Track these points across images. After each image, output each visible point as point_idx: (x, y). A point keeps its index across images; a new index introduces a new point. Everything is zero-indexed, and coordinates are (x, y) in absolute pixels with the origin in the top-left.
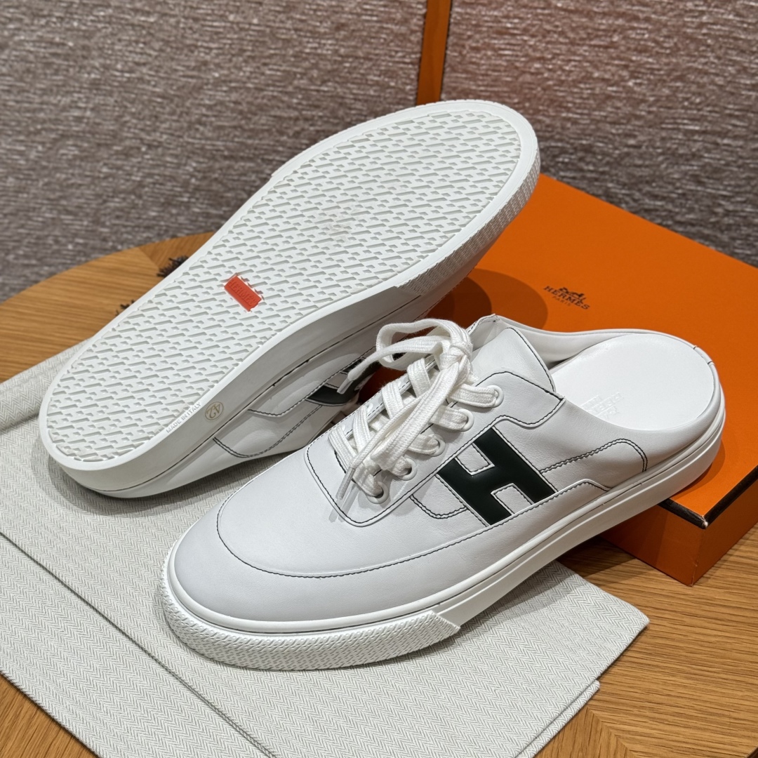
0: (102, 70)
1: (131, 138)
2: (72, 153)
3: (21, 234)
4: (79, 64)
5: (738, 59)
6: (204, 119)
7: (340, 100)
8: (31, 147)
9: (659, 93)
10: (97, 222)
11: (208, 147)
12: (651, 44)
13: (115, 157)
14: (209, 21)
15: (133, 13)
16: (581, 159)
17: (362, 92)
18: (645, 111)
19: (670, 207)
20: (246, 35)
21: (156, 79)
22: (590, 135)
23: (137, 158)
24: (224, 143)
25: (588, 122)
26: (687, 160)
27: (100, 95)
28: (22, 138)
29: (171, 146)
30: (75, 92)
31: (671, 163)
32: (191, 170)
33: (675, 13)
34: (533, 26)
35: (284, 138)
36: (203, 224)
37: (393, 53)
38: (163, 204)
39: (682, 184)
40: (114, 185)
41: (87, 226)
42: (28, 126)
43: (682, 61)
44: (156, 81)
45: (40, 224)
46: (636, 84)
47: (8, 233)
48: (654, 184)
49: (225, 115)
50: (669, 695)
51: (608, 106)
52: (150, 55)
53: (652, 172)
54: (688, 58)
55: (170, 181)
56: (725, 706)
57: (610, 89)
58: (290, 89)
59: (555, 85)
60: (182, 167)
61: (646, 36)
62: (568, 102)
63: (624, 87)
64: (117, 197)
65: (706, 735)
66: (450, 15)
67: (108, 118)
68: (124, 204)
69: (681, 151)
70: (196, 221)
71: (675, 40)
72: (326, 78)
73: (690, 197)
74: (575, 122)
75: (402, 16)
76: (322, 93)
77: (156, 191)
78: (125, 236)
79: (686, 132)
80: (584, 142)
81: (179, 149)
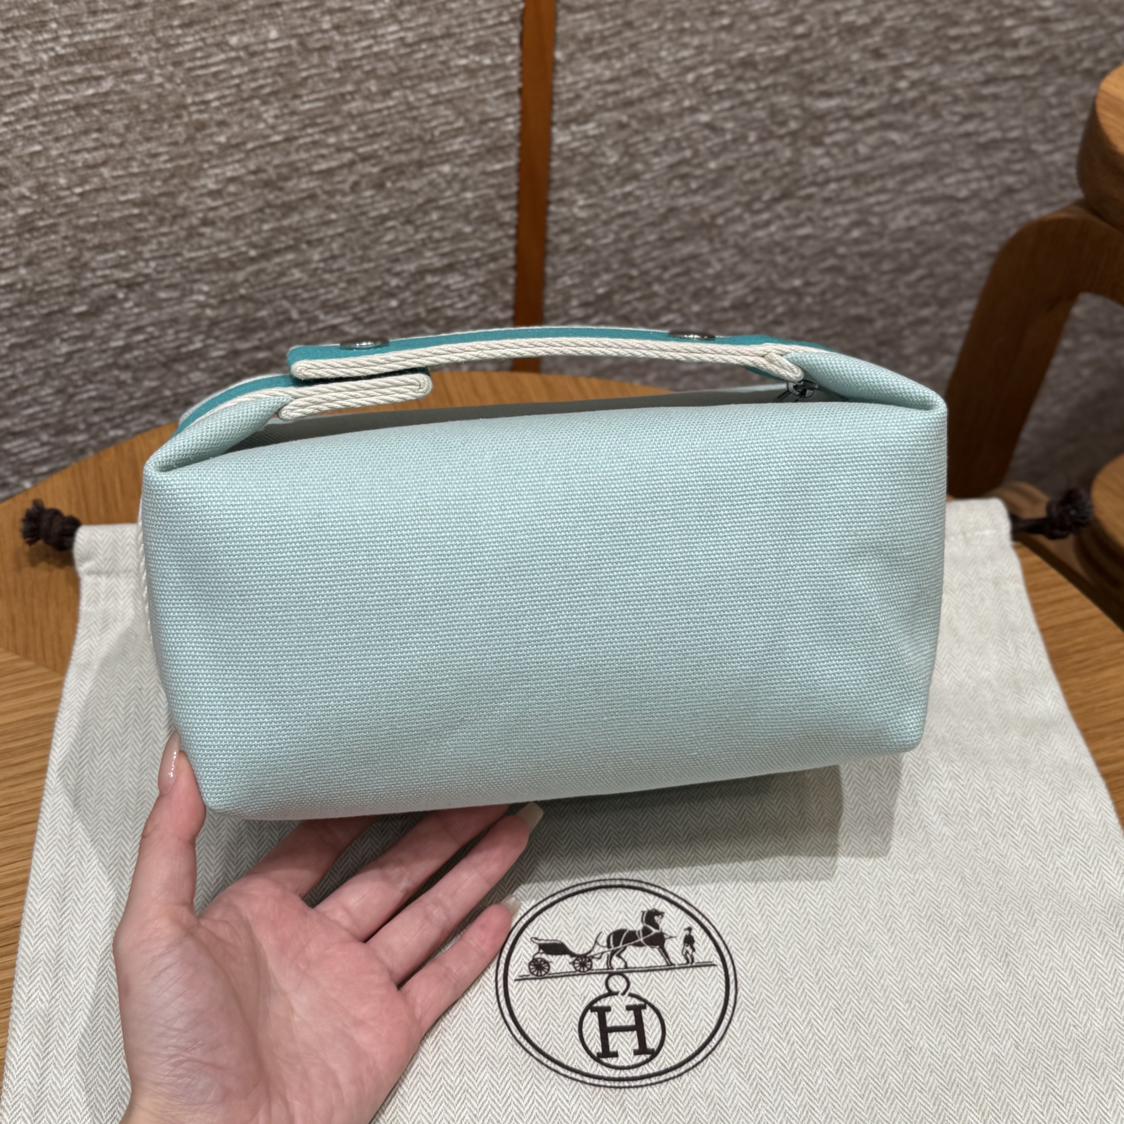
1: (99, 285)
2: (7, 344)
6: (212, 215)
7: (415, 113)
11: (223, 255)
14: (201, 59)
16: (739, 79)
17: (445, 89)
20: (261, 61)
21: (127, 180)
22: (749, 41)
24: (248, 240)
26: (868, 31)
27: (36, 238)
29: (166, 275)
31: (847, 43)
32: (201, 298)
35: (338, 198)
36: (231, 370)
37: (485, 16)
38: (165, 365)
44: (126, 184)
49: (244, 196)
52: (112, 146)
53: (824, 64)
55: (171, 327)
58: (337, 121)
60: (187, 299)
64: (91, 382)
69: (860, 22)
72: (389, 87)
73: (869, 80)
77: (151, 350)
80: (742, 54)
81: (178, 275)
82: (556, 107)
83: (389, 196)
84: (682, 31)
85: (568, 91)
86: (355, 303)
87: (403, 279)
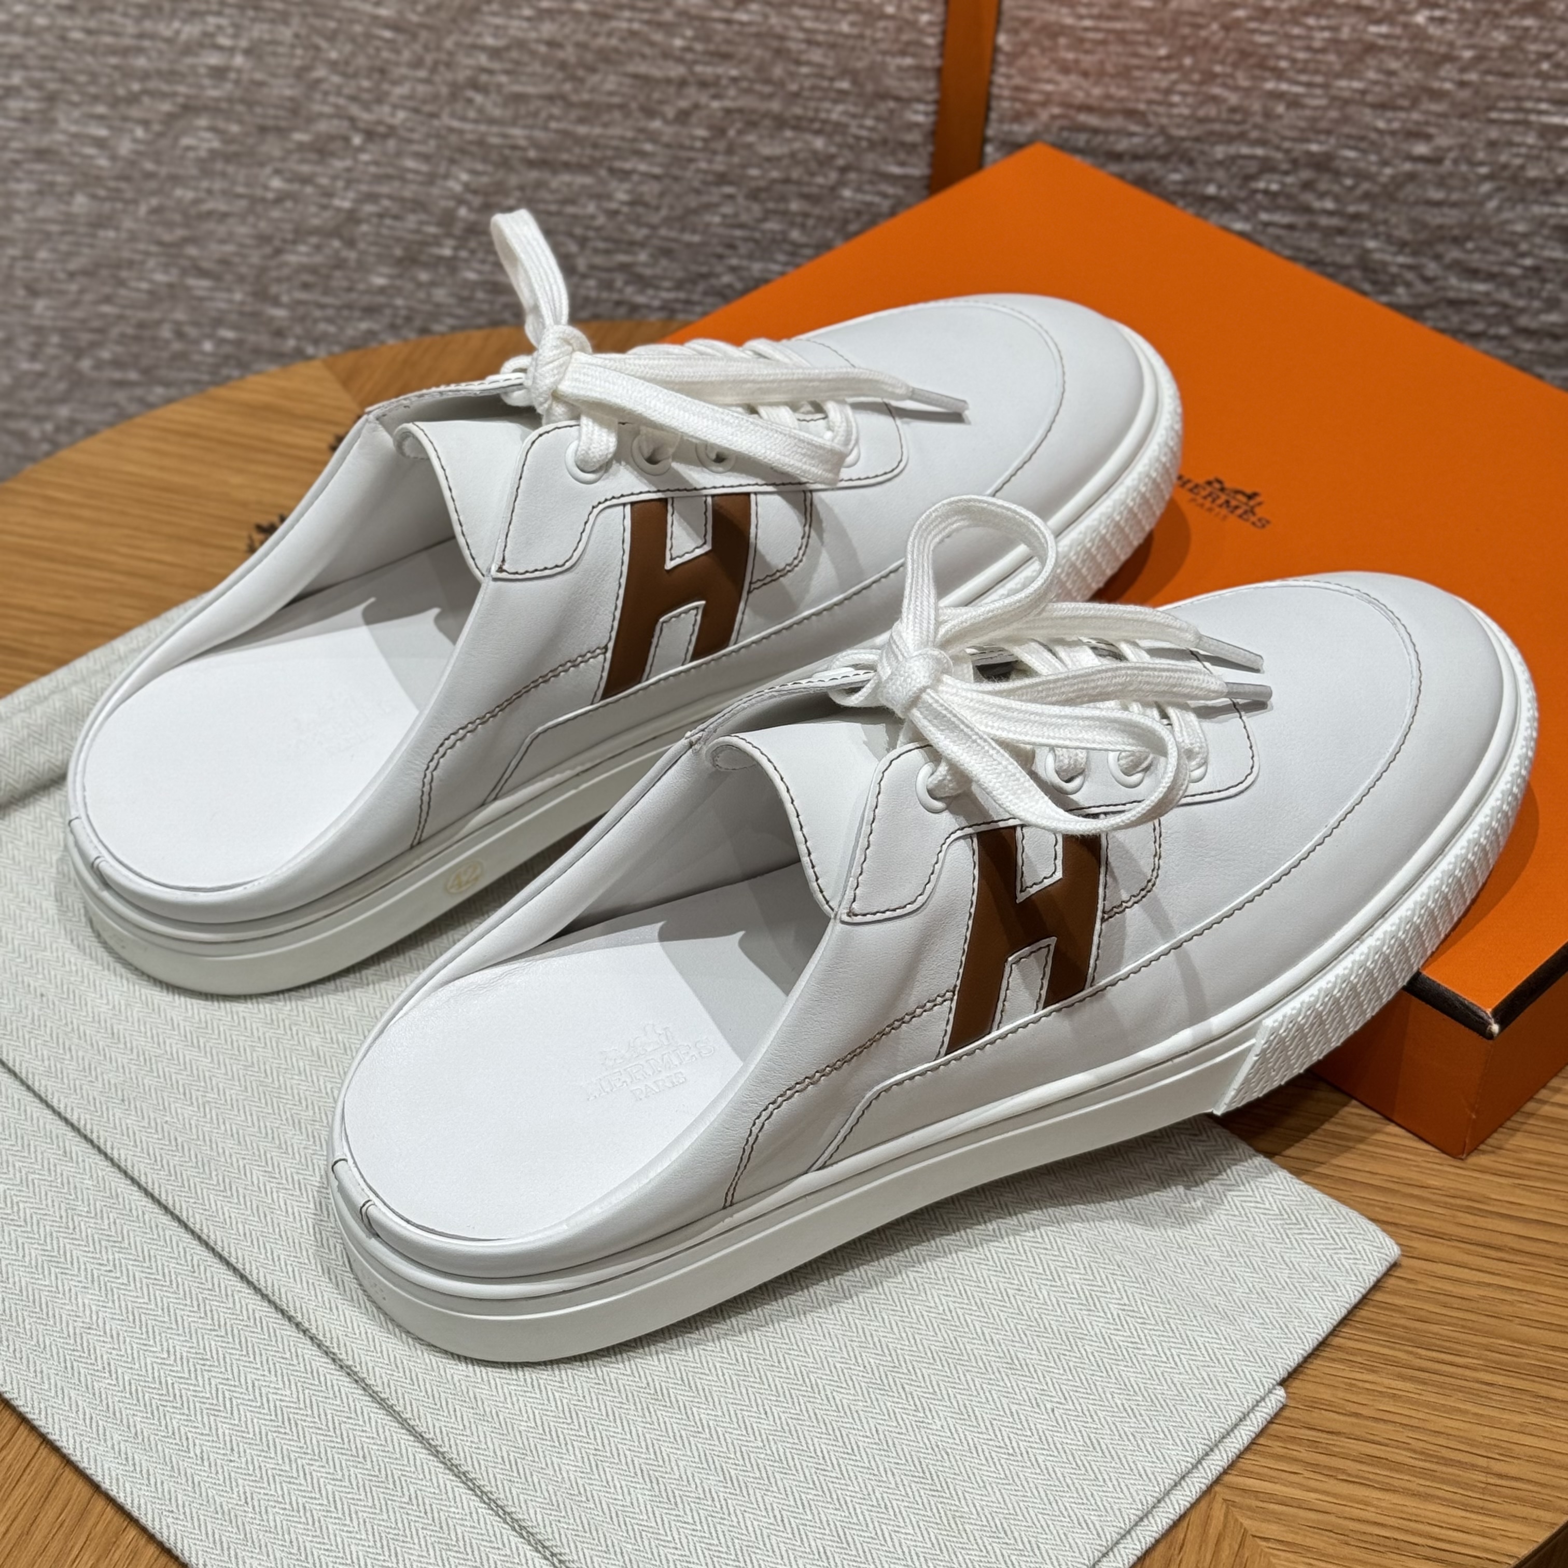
2: (206, 145)
3: (103, 316)
6: (484, 78)
7: (775, 44)
8: (121, 130)
9: (1484, 42)
10: (262, 295)
11: (494, 140)
13: (296, 156)
16: (1307, 186)
17: (824, 27)
18: (1452, 80)
19: (1505, 295)
22: (1328, 132)
23: (342, 158)
24: (525, 132)
25: (1323, 102)
26: (1546, 193)
27: (262, 21)
28: (101, 109)
29: (415, 136)
31: (1509, 199)
32: (457, 188)
35: (656, 124)
36: (485, 307)
38: (399, 262)
39: (1533, 245)
40: (296, 216)
41: (242, 303)
42: (112, 85)
45: (144, 297)
46: (1432, 19)
47: (78, 314)
48: (1470, 245)
49: (529, 69)
50: (1356, 1415)
51: (1368, 67)
53: (1465, 218)
55: (413, 211)
56: (1480, 1445)
57: (1373, 29)
58: (668, 16)
59: (1250, 19)
60: (440, 182)
62: (1280, 57)
63: (1406, 26)
64: (305, 243)
65: (1431, 1510)
67: (281, 71)
68: (318, 259)
69: (1532, 172)
70: (470, 299)
73: (1550, 275)
74: (1294, 103)
76: (736, 28)
77: (385, 231)
78: (322, 326)
79: (1545, 131)
80: (1314, 148)
81: (432, 143)
82: (994, 116)
83: (730, 150)
84: (1210, 77)
85: (1013, 99)
86: (667, 284)
87: (741, 279)
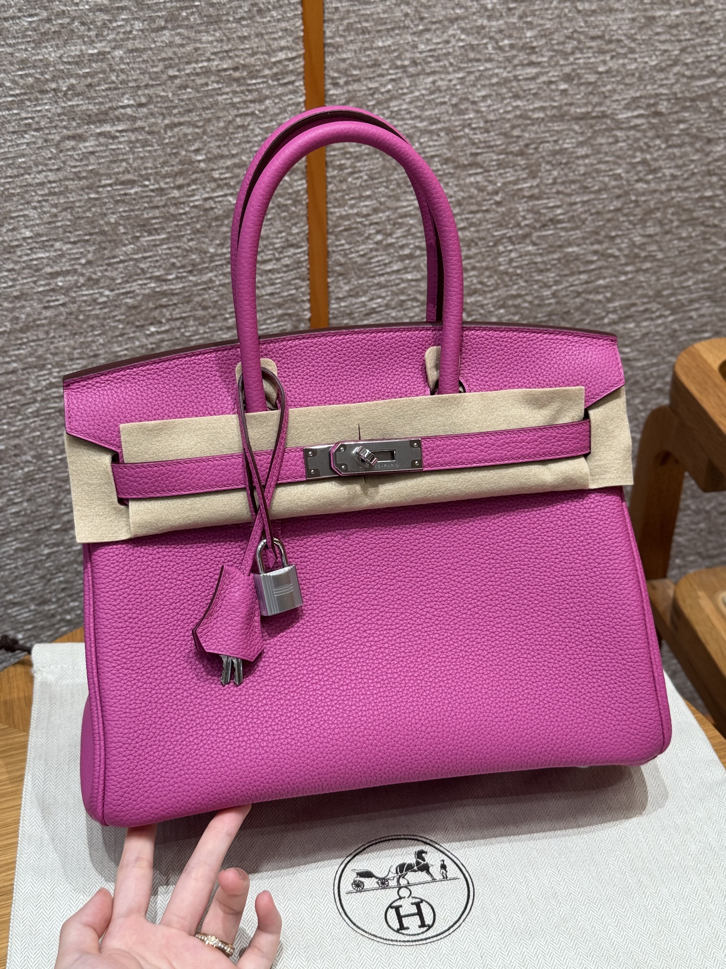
0: (34, 461)
4: (13, 463)
5: (540, 278)
12: (479, 286)
15: (57, 400)
30: (12, 490)
33: (493, 257)
34: (392, 300)
40: (57, 562)
43: (502, 292)
54: (505, 289)
61: (475, 281)
66: (329, 313)
68: (69, 575)
71: (496, 278)
75: (293, 325)
78: (72, 604)
